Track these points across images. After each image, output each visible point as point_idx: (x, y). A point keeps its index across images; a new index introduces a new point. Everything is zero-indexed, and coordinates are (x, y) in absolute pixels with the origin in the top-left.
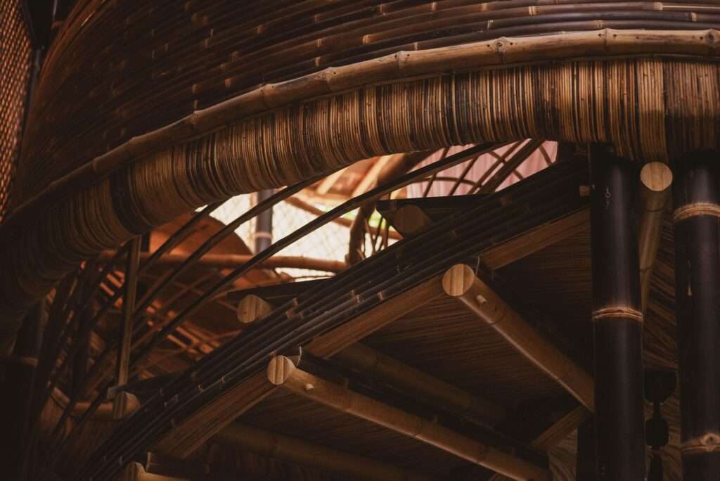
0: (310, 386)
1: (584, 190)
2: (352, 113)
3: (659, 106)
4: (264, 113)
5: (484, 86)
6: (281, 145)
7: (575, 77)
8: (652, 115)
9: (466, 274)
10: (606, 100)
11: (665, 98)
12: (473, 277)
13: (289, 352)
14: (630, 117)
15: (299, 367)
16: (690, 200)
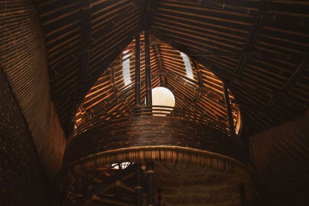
0: (98, 199)
1: (134, 169)
2: (102, 160)
3: (143, 157)
4: (90, 159)
5: (119, 156)
6: (93, 164)
7: (131, 154)
8: (142, 159)
9: (119, 182)
10: (135, 157)
11: (144, 156)
12: (120, 182)
13: (95, 194)
14: (139, 159)
15: (97, 196)
16: (149, 170)
